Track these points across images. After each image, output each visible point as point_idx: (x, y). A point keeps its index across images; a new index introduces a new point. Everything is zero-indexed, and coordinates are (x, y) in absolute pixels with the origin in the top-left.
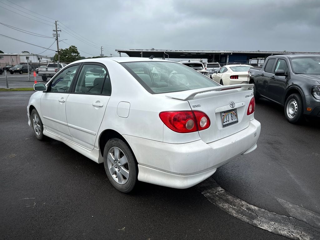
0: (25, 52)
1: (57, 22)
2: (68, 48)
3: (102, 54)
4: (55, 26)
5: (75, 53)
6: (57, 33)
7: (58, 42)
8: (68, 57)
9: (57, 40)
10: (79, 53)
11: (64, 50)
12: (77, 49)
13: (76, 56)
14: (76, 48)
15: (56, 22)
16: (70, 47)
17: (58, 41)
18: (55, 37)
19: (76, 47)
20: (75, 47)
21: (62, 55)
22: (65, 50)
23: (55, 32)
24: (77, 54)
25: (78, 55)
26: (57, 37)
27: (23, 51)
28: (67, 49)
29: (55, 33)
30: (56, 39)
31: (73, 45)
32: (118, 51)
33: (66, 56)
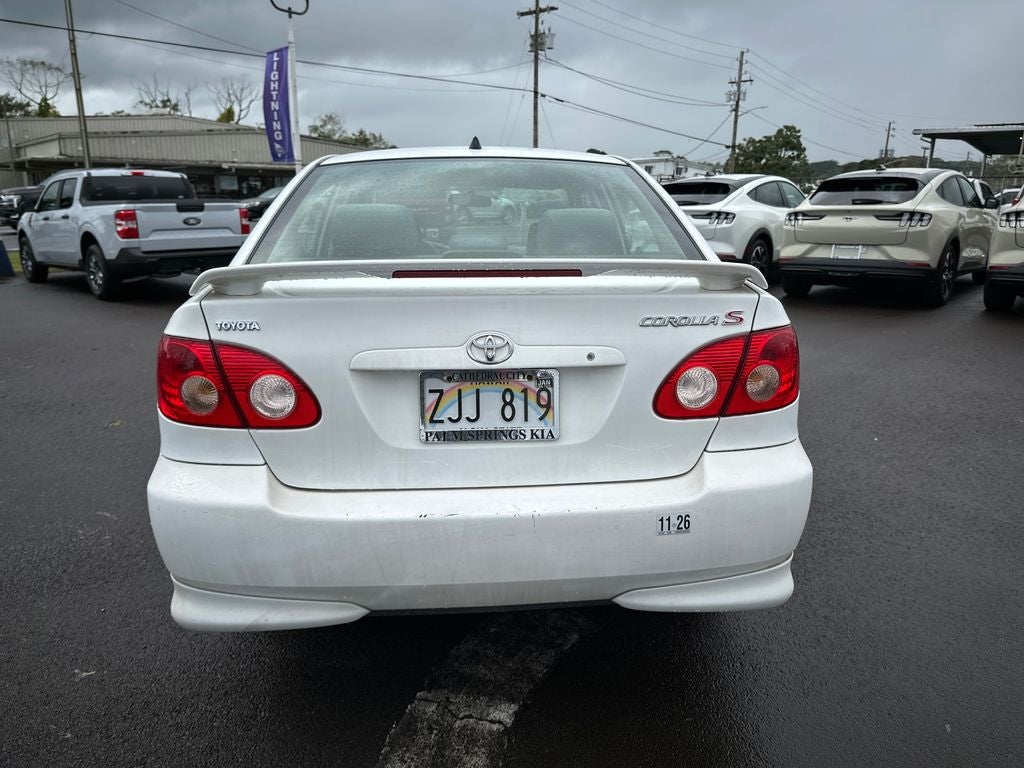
0: (661, 152)
1: (745, 54)
2: (772, 132)
3: (889, 148)
4: (738, 67)
5: (792, 149)
6: (739, 88)
7: (736, 117)
8: (765, 164)
9: (736, 110)
10: (804, 149)
11: (757, 139)
12: (799, 137)
13: (793, 158)
14: (799, 131)
15: (742, 53)
16: (780, 131)
17: (739, 113)
18: (732, 103)
19: (797, 129)
20: (794, 128)
21: (748, 158)
22: (760, 141)
23: (734, 85)
24: (796, 153)
25: (798, 156)
26: (737, 102)
27: (657, 150)
28: (768, 139)
29: (735, 87)
30: (734, 107)
31: (790, 125)
32: (925, 135)
33: (762, 159)
